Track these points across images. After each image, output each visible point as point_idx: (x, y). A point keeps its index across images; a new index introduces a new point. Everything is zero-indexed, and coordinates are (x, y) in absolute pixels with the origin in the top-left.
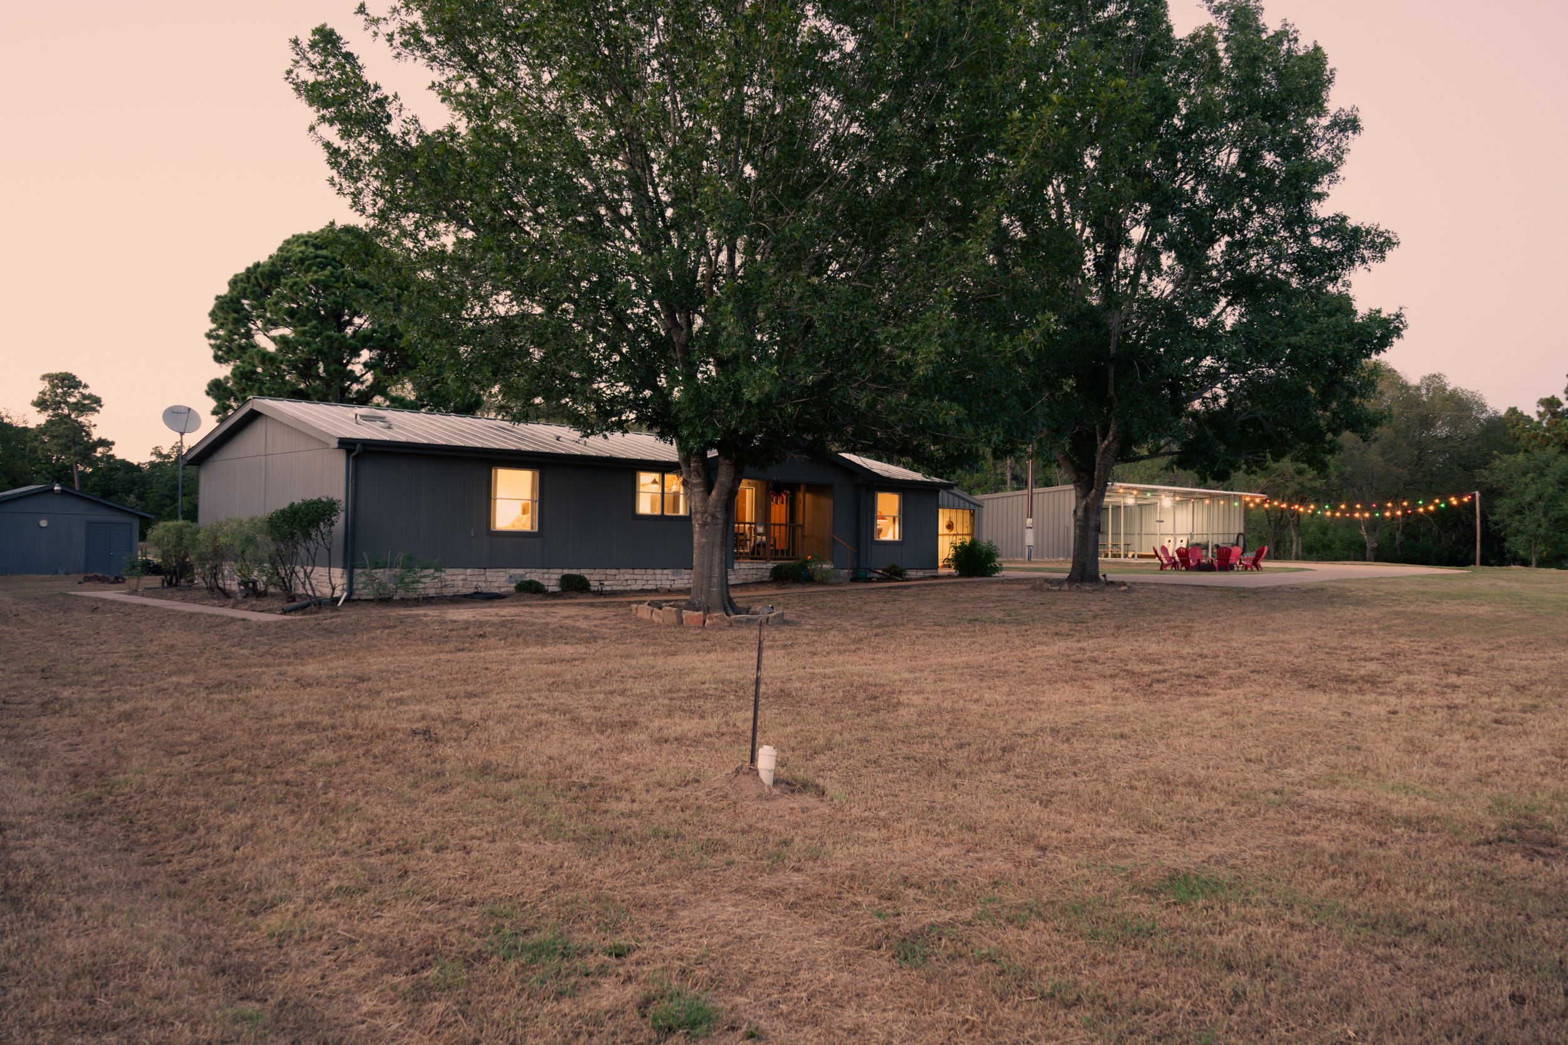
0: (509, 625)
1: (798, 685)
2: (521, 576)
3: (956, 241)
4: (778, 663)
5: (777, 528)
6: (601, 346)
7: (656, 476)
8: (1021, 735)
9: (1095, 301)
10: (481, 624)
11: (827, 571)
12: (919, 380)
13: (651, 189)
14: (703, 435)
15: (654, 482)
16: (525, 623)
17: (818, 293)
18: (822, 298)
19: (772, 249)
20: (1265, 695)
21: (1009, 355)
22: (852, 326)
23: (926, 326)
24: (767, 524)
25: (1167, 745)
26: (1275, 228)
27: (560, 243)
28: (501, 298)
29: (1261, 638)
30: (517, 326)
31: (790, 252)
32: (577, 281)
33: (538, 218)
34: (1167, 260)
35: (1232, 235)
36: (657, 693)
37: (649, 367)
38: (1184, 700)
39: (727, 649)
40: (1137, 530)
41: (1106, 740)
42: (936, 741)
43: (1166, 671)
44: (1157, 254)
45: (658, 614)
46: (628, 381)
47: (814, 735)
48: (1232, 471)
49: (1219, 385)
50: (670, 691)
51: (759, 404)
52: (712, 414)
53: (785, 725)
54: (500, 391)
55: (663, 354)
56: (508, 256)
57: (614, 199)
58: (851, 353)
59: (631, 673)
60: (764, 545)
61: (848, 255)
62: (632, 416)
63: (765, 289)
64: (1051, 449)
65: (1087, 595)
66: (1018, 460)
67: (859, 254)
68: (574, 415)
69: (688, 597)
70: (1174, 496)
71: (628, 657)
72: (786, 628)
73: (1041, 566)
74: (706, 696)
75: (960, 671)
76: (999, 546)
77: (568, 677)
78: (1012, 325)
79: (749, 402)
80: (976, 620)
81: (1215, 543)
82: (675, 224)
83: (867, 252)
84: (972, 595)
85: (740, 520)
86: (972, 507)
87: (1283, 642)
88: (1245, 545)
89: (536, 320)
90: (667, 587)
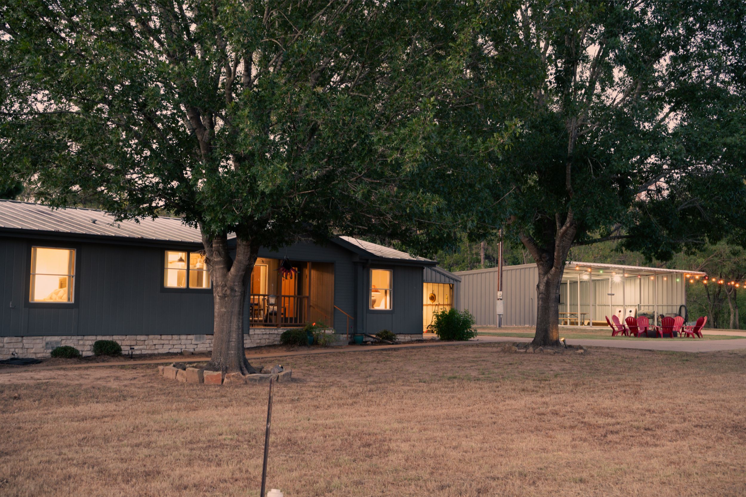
0: (44, 387)
1: (303, 434)
2: (57, 342)
3: (439, 58)
4: (286, 416)
5: (287, 299)
6: (134, 142)
7: (182, 255)
8: (494, 479)
9: (555, 108)
10: (16, 387)
11: (329, 336)
12: (406, 176)
13: (176, 6)
14: (223, 220)
15: (181, 260)
16: (59, 385)
17: (322, 102)
18: (325, 106)
19: (283, 62)
20: (708, 448)
21: (482, 155)
22: (350, 130)
23: (413, 130)
24: (278, 296)
25: (621, 490)
26: (716, 43)
27: (94, 49)
28: (39, 97)
29: (703, 397)
30: (55, 122)
31: (298, 65)
32: (111, 85)
33: (73, 27)
34: (618, 73)
35: (676, 51)
36: (179, 444)
37: (176, 161)
38: (635, 449)
39: (242, 403)
40: (592, 302)
41: (568, 484)
42: (421, 483)
43: (618, 424)
44: (609, 69)
45: (182, 375)
46: (158, 172)
47: (316, 479)
48: (674, 252)
49: (662, 179)
50: (191, 442)
51: (271, 194)
52: (231, 203)
53: (291, 470)
54: (39, 179)
55: (189, 151)
56: (46, 59)
57: (143, 13)
58: (350, 152)
59: (156, 427)
60: (276, 314)
61: (348, 69)
62: (161, 203)
63: (276, 97)
64: (517, 233)
65: (549, 357)
66: (490, 242)
67: (357, 68)
68: (108, 202)
69: (209, 359)
70: (624, 273)
71: (154, 412)
72: (294, 385)
73: (510, 332)
74: (222, 446)
75: (441, 422)
76: (474, 315)
77: (98, 432)
78: (485, 129)
79: (263, 193)
80: (455, 378)
81: (660, 313)
82: (198, 38)
83: (363, 67)
84: (451, 356)
85: (255, 292)
86: (452, 281)
87: (723, 401)
88: (686, 316)
89: (73, 117)
90: (191, 350)
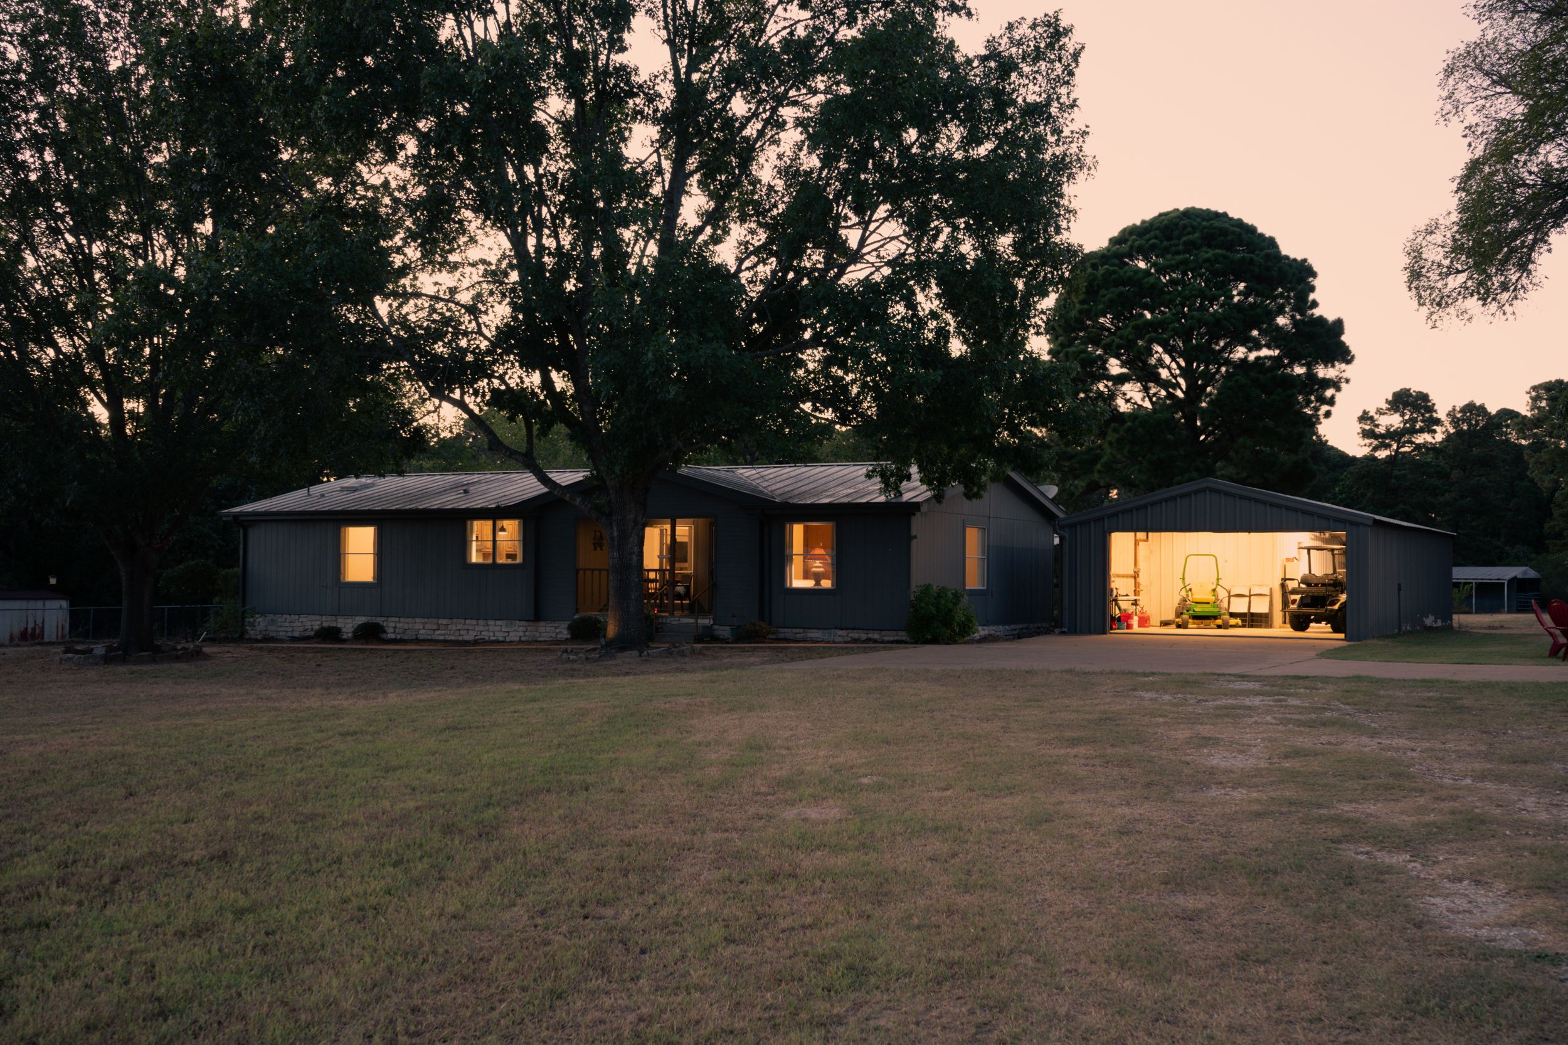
7: (488, 525)
15: (486, 529)
90: (501, 639)
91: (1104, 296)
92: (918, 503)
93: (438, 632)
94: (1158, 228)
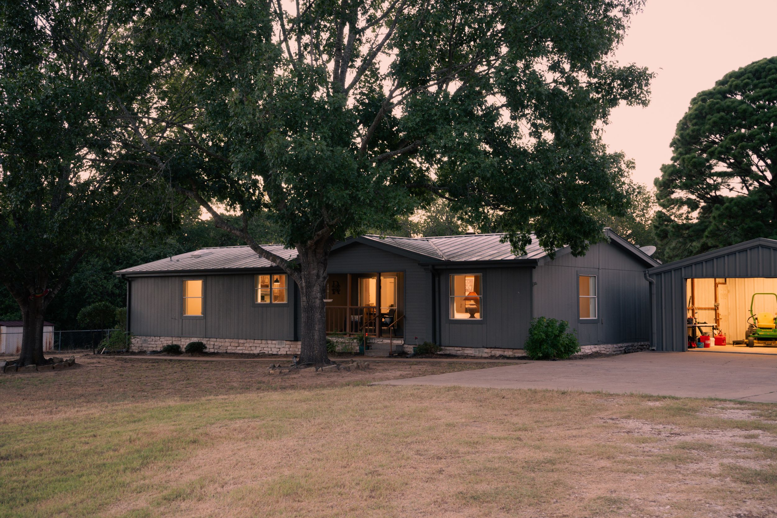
90: (275, 353)
91: (710, 119)
92: (535, 260)
93: (239, 348)
94: (750, 72)
